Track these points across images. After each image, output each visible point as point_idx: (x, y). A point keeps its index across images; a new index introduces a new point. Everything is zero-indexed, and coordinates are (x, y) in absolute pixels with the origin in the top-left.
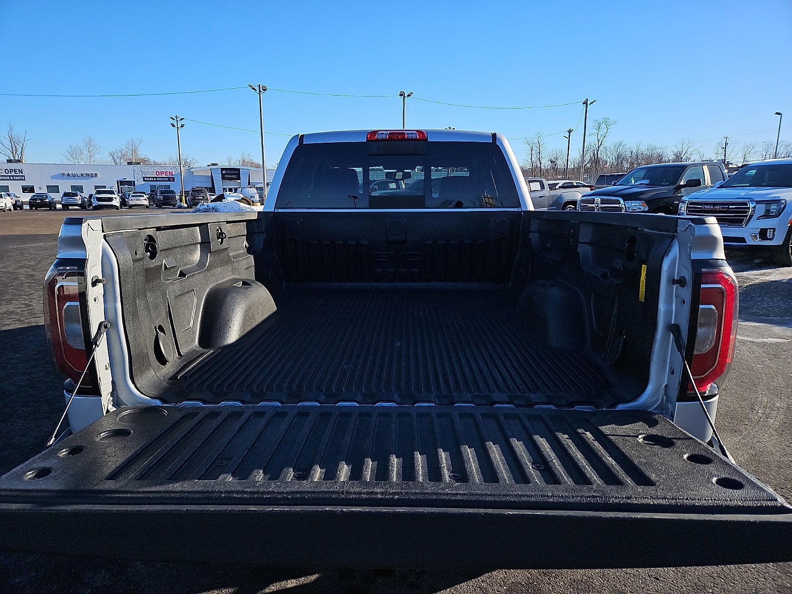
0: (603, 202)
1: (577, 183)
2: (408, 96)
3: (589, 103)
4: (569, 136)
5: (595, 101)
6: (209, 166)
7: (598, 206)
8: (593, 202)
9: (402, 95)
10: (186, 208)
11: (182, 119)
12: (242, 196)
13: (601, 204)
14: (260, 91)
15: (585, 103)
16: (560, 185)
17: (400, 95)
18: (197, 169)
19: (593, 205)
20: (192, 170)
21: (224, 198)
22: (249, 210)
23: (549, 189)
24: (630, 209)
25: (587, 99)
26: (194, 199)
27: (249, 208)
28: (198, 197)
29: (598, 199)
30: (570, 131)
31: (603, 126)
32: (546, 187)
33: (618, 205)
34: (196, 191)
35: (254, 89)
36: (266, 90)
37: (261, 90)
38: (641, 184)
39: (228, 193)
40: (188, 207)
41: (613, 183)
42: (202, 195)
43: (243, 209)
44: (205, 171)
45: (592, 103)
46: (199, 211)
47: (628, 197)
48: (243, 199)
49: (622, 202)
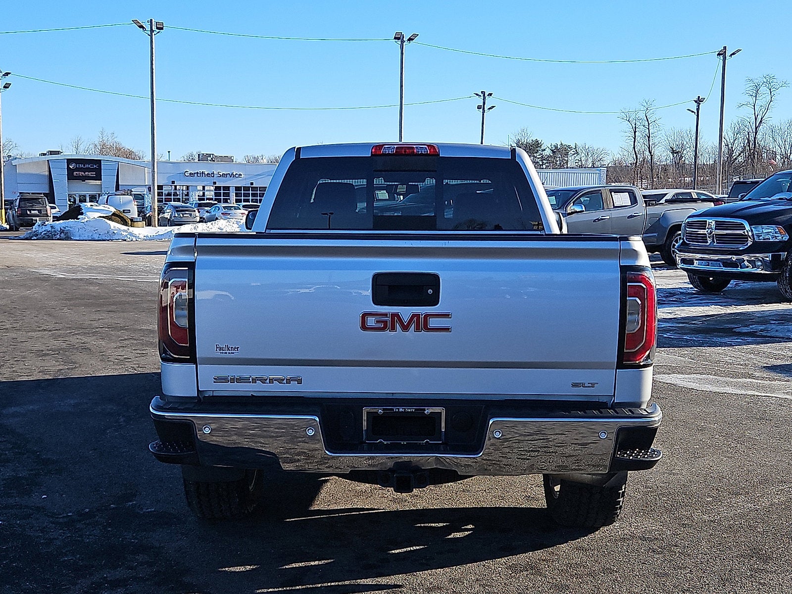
0: (719, 226)
1: (697, 194)
2: (410, 39)
3: (728, 54)
4: (698, 110)
5: (738, 51)
6: (45, 154)
7: (711, 232)
8: (703, 225)
9: (398, 39)
10: (6, 230)
11: (7, 74)
12: (113, 210)
13: (716, 229)
14: (152, 31)
15: (722, 54)
16: (668, 197)
17: (395, 38)
18: (21, 162)
19: (705, 232)
20: (14, 163)
21: (82, 214)
22: (125, 233)
23: (644, 205)
24: (761, 238)
25: (725, 48)
26: (23, 214)
27: (124, 231)
28: (30, 210)
29: (711, 222)
30: (699, 101)
31: (763, 89)
32: (640, 200)
33: (741, 232)
34: (27, 201)
35: (141, 27)
36: (162, 29)
37: (154, 28)
38: (780, 199)
39: (89, 204)
40: (11, 229)
41: (739, 196)
42: (38, 207)
43: (115, 232)
44: (37, 163)
45: (734, 54)
46: (37, 235)
47: (757, 219)
48: (114, 214)
49: (747, 227)
